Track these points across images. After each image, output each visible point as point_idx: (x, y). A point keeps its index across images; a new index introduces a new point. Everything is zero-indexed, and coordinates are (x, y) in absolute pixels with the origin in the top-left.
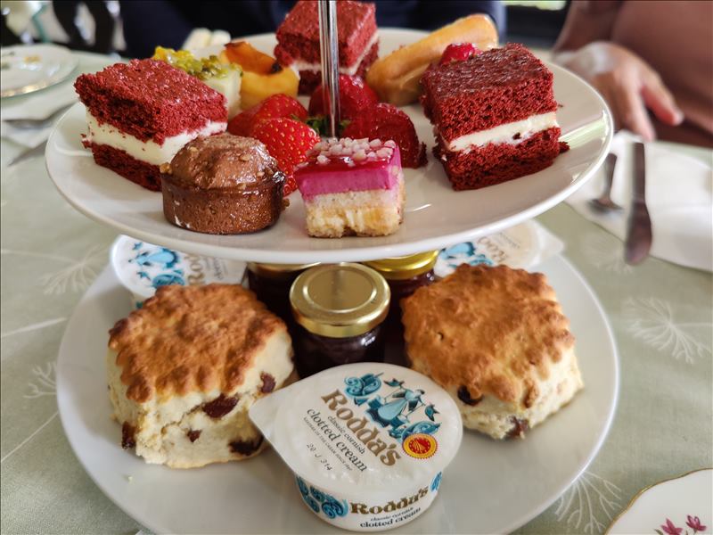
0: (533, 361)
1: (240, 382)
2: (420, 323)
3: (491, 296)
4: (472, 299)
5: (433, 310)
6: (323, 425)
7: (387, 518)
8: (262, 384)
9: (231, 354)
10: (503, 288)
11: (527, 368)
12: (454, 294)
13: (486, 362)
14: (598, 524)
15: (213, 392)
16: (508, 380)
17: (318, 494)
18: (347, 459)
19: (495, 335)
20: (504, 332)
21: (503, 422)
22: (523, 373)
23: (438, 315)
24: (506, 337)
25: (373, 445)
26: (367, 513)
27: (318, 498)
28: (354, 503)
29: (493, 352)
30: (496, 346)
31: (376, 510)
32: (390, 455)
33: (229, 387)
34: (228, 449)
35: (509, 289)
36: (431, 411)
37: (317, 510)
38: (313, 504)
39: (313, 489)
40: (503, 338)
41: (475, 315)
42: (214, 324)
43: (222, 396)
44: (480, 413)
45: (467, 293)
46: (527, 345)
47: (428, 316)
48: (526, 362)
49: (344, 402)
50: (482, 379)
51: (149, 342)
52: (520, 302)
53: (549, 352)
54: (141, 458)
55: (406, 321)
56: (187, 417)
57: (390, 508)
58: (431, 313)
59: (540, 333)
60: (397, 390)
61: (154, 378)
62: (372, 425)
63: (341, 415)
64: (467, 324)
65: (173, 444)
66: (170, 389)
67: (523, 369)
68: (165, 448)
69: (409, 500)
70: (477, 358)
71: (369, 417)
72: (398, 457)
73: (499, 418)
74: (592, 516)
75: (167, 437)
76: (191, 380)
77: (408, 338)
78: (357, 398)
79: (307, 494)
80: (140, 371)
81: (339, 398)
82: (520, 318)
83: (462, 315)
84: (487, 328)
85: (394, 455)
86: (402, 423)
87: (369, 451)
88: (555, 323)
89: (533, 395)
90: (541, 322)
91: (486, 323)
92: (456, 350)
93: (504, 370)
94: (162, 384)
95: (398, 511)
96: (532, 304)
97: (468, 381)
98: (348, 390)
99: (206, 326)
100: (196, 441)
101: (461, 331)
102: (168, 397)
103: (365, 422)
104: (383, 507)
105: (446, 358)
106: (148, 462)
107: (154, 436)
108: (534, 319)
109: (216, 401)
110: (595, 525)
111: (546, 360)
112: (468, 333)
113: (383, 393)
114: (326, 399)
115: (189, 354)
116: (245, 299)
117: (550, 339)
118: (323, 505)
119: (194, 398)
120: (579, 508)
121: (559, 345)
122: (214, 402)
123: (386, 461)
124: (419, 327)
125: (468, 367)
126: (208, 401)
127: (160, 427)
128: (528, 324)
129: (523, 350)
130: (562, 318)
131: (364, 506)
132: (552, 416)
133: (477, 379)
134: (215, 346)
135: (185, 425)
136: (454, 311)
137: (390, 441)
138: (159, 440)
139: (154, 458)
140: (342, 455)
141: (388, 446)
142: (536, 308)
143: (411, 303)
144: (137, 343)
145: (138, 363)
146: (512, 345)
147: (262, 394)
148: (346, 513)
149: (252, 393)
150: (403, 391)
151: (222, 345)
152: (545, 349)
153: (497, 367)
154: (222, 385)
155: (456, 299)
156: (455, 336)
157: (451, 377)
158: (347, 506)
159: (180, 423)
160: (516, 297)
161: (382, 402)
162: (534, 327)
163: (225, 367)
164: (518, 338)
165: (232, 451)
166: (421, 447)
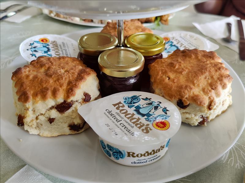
0: (213, 88)
1: (73, 95)
2: (158, 73)
3: (191, 61)
4: (182, 62)
5: (164, 67)
6: (113, 116)
7: (145, 159)
8: (84, 97)
9: (70, 83)
10: (197, 57)
11: (210, 91)
12: (174, 61)
13: (191, 89)
14: (241, 164)
15: (60, 99)
16: (201, 96)
17: (110, 148)
18: (125, 130)
19: (195, 77)
20: (199, 75)
21: (197, 117)
22: (209, 93)
23: (167, 69)
24: (200, 78)
25: (138, 124)
26: (135, 157)
27: (110, 150)
28: (129, 152)
29: (194, 84)
30: (195, 82)
31: (139, 155)
32: (146, 129)
33: (68, 97)
34: (68, 128)
35: (200, 58)
36: (165, 110)
37: (110, 156)
38: (108, 153)
39: (108, 145)
40: (198, 78)
41: (184, 69)
42: (63, 71)
43: (65, 101)
44: (187, 113)
45: (180, 60)
46: (210, 81)
47: (162, 70)
48: (210, 89)
49: (123, 106)
50: (189, 96)
51: (31, 77)
52: (205, 63)
53: (221, 84)
54: (27, 131)
55: (151, 73)
56: (48, 112)
57: (146, 154)
58: (163, 69)
59: (216, 76)
60: (148, 102)
61: (32, 92)
62: (137, 116)
63: (122, 112)
64: (181, 73)
65: (42, 125)
66: (39, 98)
67: (208, 92)
68: (38, 126)
69: (156, 151)
70: (186, 87)
71: (135, 113)
72: (151, 129)
73: (195, 115)
74: (238, 161)
75: (38, 121)
76: (49, 93)
77: (152, 80)
78: (129, 105)
79: (105, 148)
80: (25, 89)
81: (121, 105)
82: (206, 69)
83: (178, 69)
84: (190, 74)
85: (149, 129)
86: (151, 115)
87: (136, 127)
88: (223, 71)
89: (213, 104)
90: (216, 71)
91: (190, 72)
92: (176, 84)
93: (199, 92)
94: (35, 95)
95: (150, 156)
96: (211, 63)
97: (182, 97)
98: (125, 102)
99: (58, 71)
100: (52, 124)
101: (178, 75)
102: (38, 101)
103: (133, 114)
104: (143, 154)
105: (171, 87)
106: (31, 133)
107: (32, 121)
108: (213, 70)
109: (62, 104)
110: (240, 164)
111: (220, 87)
112: (181, 77)
113: (142, 103)
114: (115, 105)
115: (49, 82)
116: (78, 62)
117: (221, 78)
118: (113, 153)
119: (51, 102)
120: (232, 157)
121: (226, 81)
122: (60, 104)
123: (145, 131)
124: (158, 75)
125: (182, 91)
126: (58, 104)
127: (35, 116)
128: (210, 71)
129: (208, 83)
130: (226, 69)
131: (134, 153)
132: (218, 116)
133: (187, 96)
134: (62, 79)
135: (47, 115)
136: (174, 67)
137: (146, 123)
138: (35, 122)
139: (33, 131)
140: (123, 128)
141: (145, 125)
142: (213, 65)
143: (153, 65)
144: (25, 77)
145: (24, 86)
146: (203, 81)
147: (84, 102)
148: (124, 157)
149: (79, 101)
150: (151, 102)
151: (65, 79)
152: (219, 82)
153: (196, 91)
154: (64, 96)
155: (175, 63)
156: (175, 78)
157: (174, 95)
158: (125, 153)
159: (44, 114)
160: (203, 61)
161: (141, 106)
162: (213, 73)
163: (66, 88)
164: (206, 78)
165: (70, 129)
166: (162, 125)
